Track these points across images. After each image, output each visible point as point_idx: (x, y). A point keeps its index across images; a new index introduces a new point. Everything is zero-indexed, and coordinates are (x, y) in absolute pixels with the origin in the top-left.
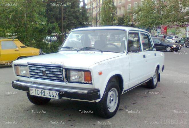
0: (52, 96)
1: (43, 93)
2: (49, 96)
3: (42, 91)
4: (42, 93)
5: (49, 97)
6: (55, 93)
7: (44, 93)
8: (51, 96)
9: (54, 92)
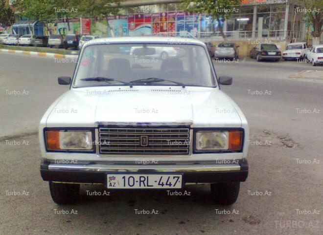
0: (167, 184)
1: (143, 181)
2: (159, 184)
3: (140, 177)
4: (140, 181)
5: (160, 187)
6: (174, 178)
7: (146, 182)
8: (163, 185)
9: (172, 176)
